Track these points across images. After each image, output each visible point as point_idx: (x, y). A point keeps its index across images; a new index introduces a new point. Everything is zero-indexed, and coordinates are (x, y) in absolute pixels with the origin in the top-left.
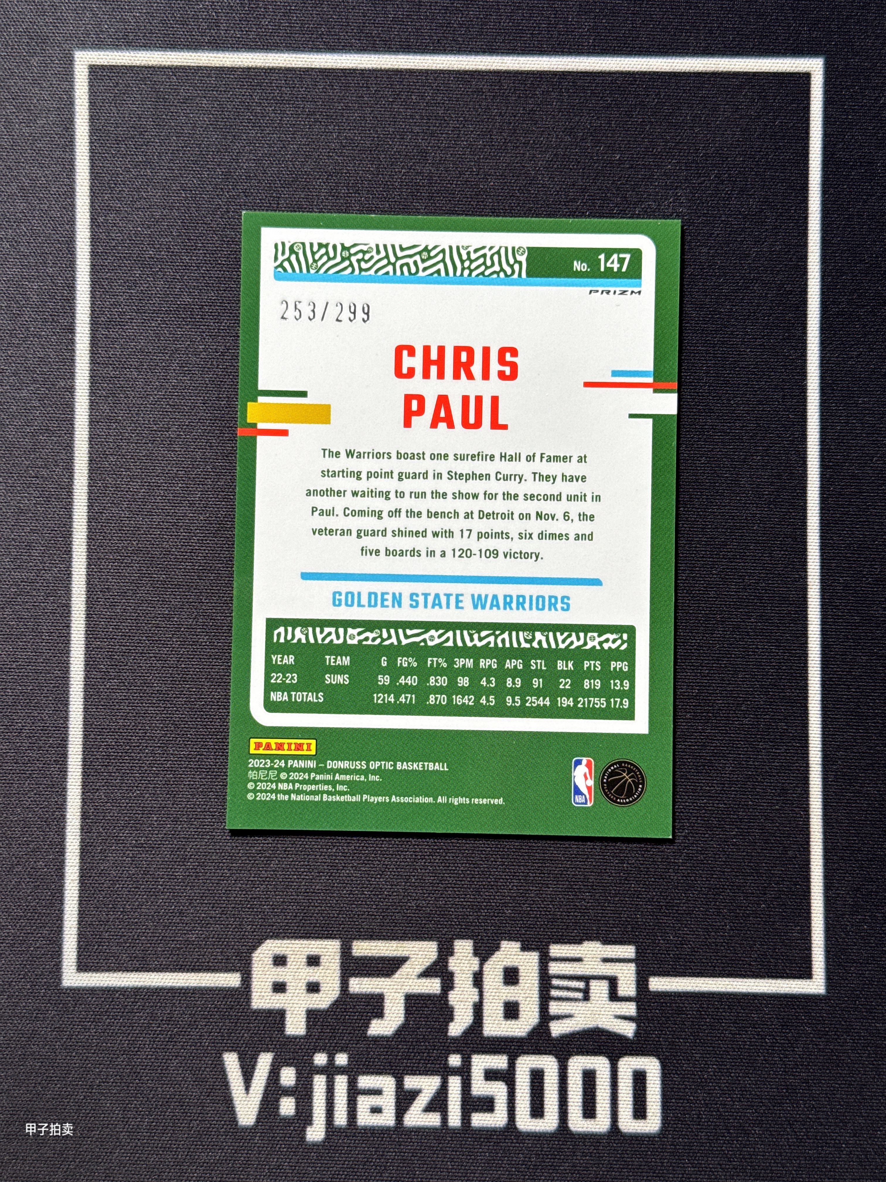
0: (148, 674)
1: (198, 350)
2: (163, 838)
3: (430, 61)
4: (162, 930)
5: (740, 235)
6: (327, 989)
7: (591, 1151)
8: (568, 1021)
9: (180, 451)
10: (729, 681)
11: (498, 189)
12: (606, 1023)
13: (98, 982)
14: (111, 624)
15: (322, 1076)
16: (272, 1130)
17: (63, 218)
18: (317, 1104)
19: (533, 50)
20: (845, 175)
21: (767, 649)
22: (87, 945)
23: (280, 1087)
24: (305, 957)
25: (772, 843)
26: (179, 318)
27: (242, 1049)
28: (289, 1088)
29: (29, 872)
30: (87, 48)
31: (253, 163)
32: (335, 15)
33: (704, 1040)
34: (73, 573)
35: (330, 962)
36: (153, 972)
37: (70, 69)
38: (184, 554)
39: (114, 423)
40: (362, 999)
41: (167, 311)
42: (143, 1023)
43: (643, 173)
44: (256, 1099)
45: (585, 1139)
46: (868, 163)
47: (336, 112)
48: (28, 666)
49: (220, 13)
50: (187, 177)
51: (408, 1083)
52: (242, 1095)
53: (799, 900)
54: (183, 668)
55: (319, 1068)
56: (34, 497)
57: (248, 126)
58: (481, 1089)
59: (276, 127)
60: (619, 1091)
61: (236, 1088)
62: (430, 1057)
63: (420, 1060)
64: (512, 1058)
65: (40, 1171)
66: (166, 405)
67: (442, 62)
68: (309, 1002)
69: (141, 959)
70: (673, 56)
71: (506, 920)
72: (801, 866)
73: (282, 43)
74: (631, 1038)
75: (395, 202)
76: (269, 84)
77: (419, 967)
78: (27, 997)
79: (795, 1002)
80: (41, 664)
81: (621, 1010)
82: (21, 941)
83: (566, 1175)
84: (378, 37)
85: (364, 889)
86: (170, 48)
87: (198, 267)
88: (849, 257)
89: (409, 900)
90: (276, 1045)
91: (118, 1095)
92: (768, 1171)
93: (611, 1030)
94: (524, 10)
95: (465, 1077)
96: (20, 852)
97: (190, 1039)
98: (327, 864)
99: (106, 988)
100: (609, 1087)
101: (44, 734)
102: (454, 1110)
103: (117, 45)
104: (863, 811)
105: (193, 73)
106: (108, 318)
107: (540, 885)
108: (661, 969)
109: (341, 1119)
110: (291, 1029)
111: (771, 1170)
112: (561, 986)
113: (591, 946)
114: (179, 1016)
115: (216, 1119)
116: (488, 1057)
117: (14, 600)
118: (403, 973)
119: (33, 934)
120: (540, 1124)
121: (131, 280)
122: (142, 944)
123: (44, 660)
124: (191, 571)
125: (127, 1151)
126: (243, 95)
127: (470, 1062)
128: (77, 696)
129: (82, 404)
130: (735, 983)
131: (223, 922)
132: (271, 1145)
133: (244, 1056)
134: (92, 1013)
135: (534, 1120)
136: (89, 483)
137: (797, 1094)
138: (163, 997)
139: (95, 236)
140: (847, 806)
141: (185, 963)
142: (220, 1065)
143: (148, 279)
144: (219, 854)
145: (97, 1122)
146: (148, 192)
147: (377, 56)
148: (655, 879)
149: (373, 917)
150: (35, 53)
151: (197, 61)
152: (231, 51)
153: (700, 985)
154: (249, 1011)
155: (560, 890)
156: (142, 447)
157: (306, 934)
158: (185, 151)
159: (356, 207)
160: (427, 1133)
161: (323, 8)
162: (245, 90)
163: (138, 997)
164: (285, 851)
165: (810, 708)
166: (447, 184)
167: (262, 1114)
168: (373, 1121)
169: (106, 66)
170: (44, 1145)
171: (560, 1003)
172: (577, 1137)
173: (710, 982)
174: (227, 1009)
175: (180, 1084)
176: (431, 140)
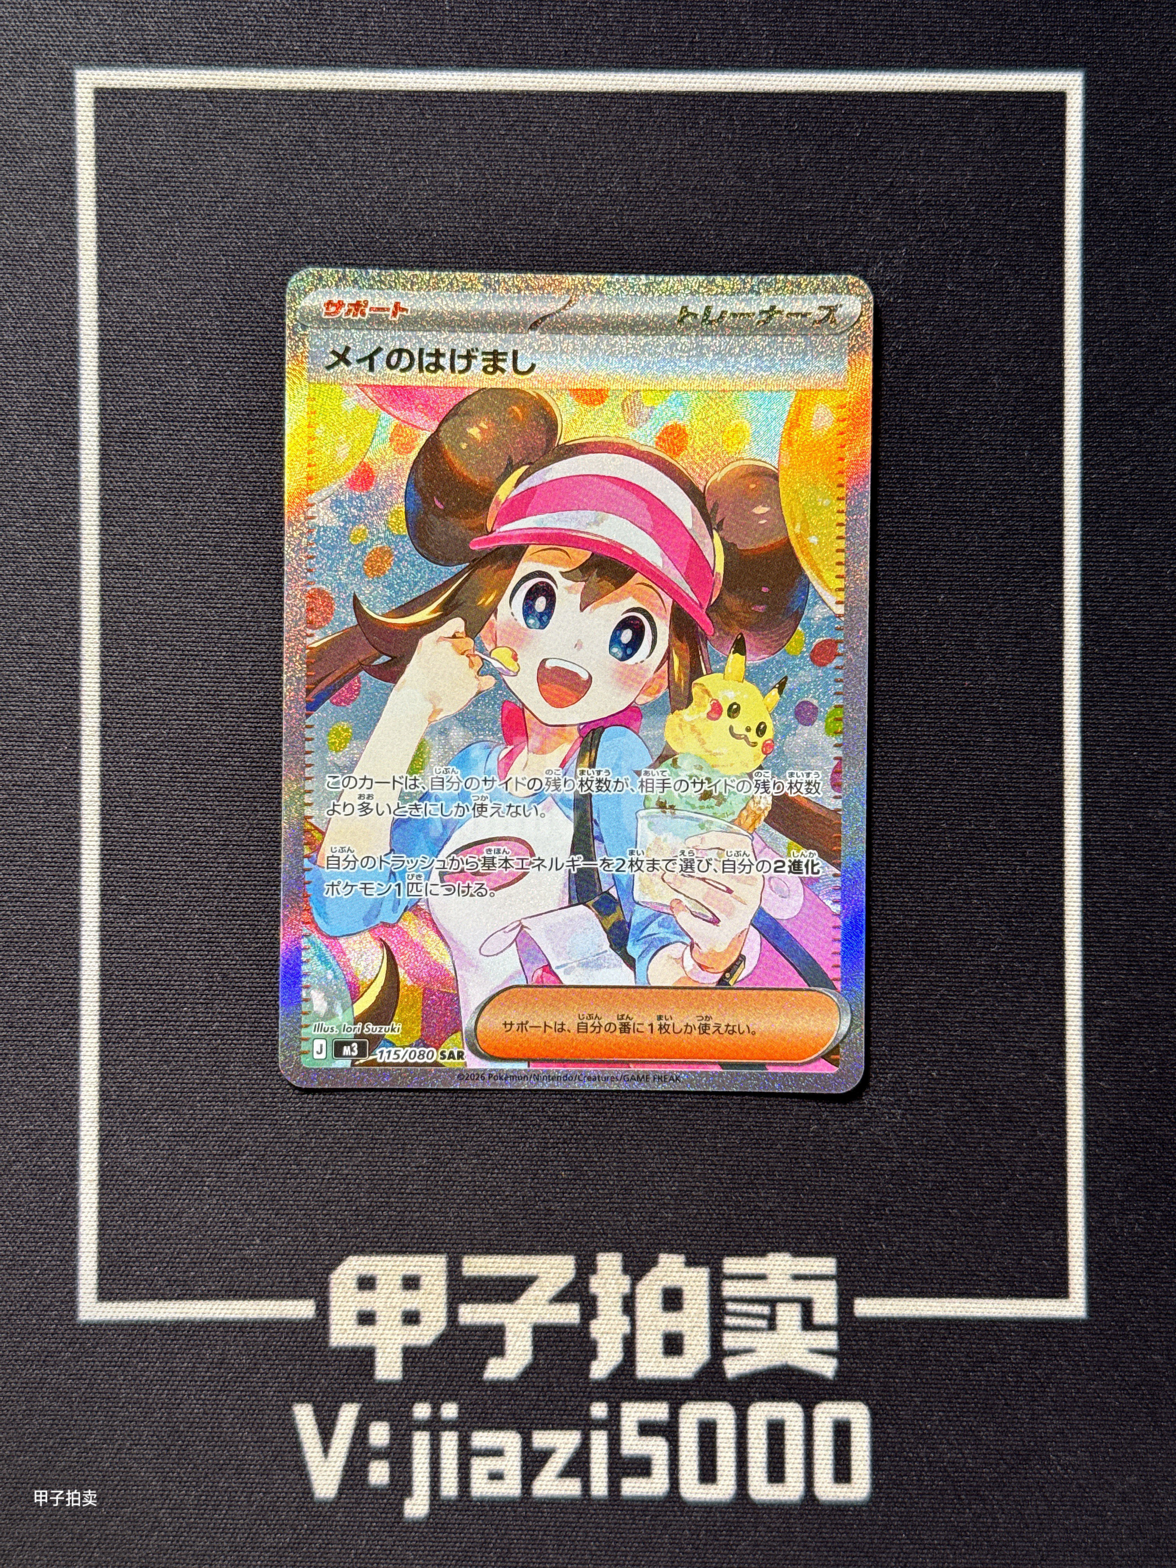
0: (186, 907)
1: (246, 471)
2: (209, 1123)
3: (555, 79)
4: (210, 1245)
5: (973, 309)
6: (430, 1319)
7: (778, 1525)
8: (748, 1358)
9: (224, 608)
10: (959, 908)
12: (798, 1359)
13: (125, 1315)
14: (135, 840)
15: (425, 1433)
16: (359, 1504)
17: (61, 294)
18: (418, 1470)
19: (693, 65)
20: (1113, 228)
21: (1010, 866)
23: (369, 1448)
24: (401, 1277)
25: (1017, 1122)
26: (219, 428)
27: (319, 1399)
28: (381, 1449)
29: (32, 1170)
30: (91, 65)
31: (317, 219)
33: (927, 1379)
34: (83, 772)
35: (433, 1285)
36: (199, 1300)
37: (69, 94)
38: (231, 746)
39: (134, 570)
40: (476, 1332)
41: (202, 418)
42: (187, 1367)
44: (338, 1464)
45: (771, 1510)
46: (1144, 212)
47: (429, 150)
48: (24, 897)
49: (271, 18)
50: (228, 238)
51: (538, 1440)
52: (319, 1459)
53: (1051, 1196)
54: (232, 898)
55: (421, 1422)
56: (29, 672)
57: (310, 169)
58: (634, 1447)
59: (348, 170)
60: (816, 1447)
61: (311, 1450)
62: (567, 1406)
63: (554, 1410)
64: (675, 1406)
67: (570, 80)
68: (405, 1337)
69: (183, 1283)
70: (881, 70)
71: (666, 1227)
72: (1055, 1151)
73: (355, 58)
74: (831, 1378)
76: (338, 113)
77: (551, 1288)
78: (32, 1334)
79: (1046, 1329)
80: (42, 895)
81: (817, 1342)
82: (23, 1261)
83: (746, 1557)
84: (484, 49)
85: (477, 1188)
86: (204, 65)
87: (244, 358)
89: (536, 1202)
90: (362, 1393)
91: (155, 1461)
92: (1011, 1548)
93: (804, 1368)
94: (681, 10)
95: (612, 1432)
97: (249, 1387)
98: (428, 1156)
99: (137, 1321)
100: (801, 1443)
101: (48, 988)
102: (598, 1475)
103: (133, 62)
105: (236, 99)
106: (124, 428)
108: (870, 1288)
109: (449, 1488)
110: (382, 1373)
111: (1014, 1546)
112: (738, 1311)
113: (778, 1259)
114: (235, 1357)
115: (285, 1490)
116: (642, 1405)
118: (529, 1297)
119: (38, 1252)
120: (712, 1491)
121: (154, 377)
122: (184, 1263)
123: (46, 889)
124: (242, 768)
125: (168, 1534)
127: (619, 1412)
128: (91, 937)
129: (91, 545)
130: (968, 1305)
131: (291, 1234)
132: (358, 1524)
133: (320, 1408)
134: (118, 1355)
135: (703, 1486)
136: (102, 652)
137: (1049, 1447)
138: (212, 1333)
139: (104, 317)
140: (1116, 1072)
141: (241, 1288)
142: (289, 1420)
143: (177, 375)
144: (284, 1145)
145: (129, 1497)
146: (176, 258)
147: (483, 74)
148: (862, 1170)
149: (490, 1225)
150: (21, 72)
151: (241, 83)
152: (287, 68)
153: (922, 1307)
154: (327, 1349)
155: (737, 1186)
157: (401, 1247)
158: (225, 203)
160: (563, 1505)
161: (410, 10)
162: (306, 121)
163: (180, 1333)
164: (372, 1140)
165: (1067, 943)
166: (579, 244)
167: (345, 1482)
168: (491, 1490)
169: (118, 89)
171: (737, 1334)
172: (760, 1507)
173: (935, 1304)
174: (297, 1347)
175: (237, 1446)
176: (557, 185)
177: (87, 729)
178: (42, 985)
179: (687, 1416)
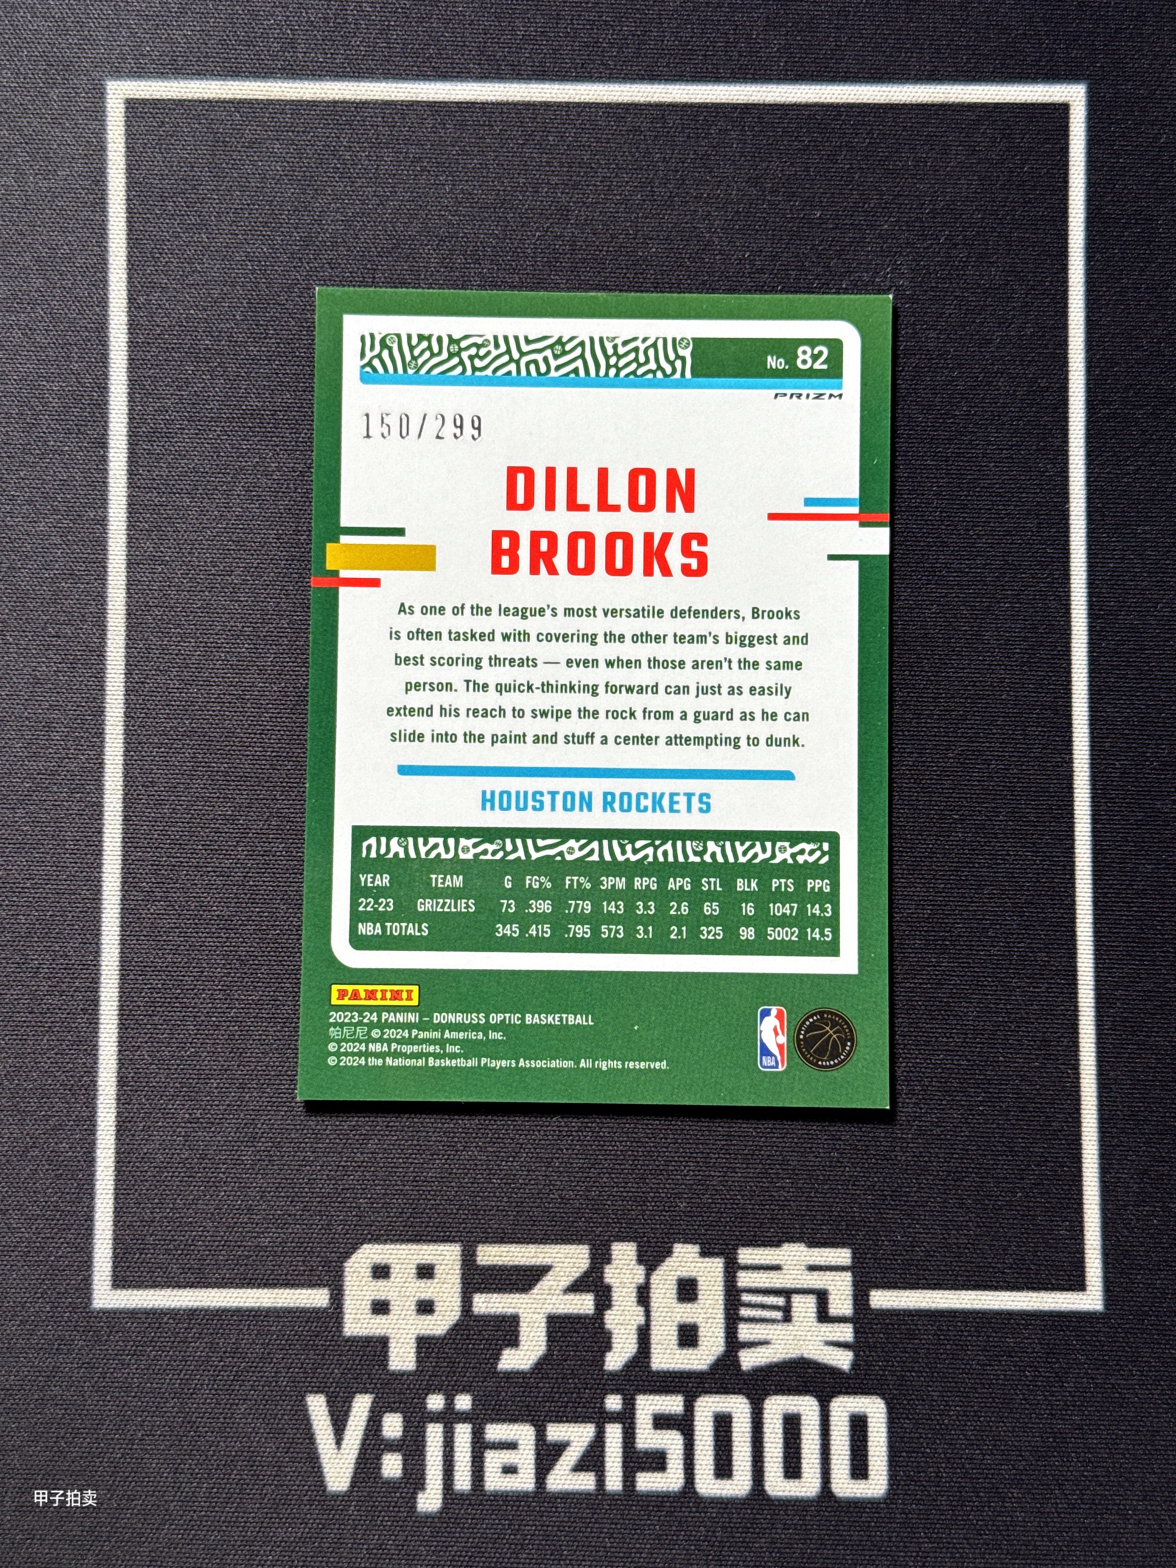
0: (205, 895)
1: (270, 469)
2: (226, 1110)
3: (571, 92)
4: (225, 1232)
5: (980, 314)
6: (444, 1309)
7: (794, 1522)
8: (764, 1350)
9: (247, 601)
10: (971, 898)
11: (662, 257)
12: (813, 1352)
13: (140, 1302)
14: (156, 828)
15: (438, 1425)
16: (371, 1497)
17: (92, 298)
18: (431, 1463)
19: (706, 77)
20: (1115, 236)
21: (1021, 856)
22: (125, 1253)
23: (382, 1440)
24: (415, 1266)
25: (1031, 1112)
26: (244, 427)
27: (332, 1389)
28: (394, 1441)
29: (49, 1156)
30: (122, 76)
31: (340, 225)
32: (448, 32)
33: (944, 1373)
34: (106, 761)
35: (448, 1274)
36: (213, 1288)
37: (101, 105)
38: (252, 736)
39: (159, 565)
40: (490, 1322)
41: (228, 418)
42: (200, 1357)
43: (851, 235)
44: (350, 1456)
45: (787, 1506)
46: (1146, 219)
47: (449, 158)
48: (47, 884)
49: (296, 30)
50: (254, 244)
52: (331, 1451)
53: (1067, 1187)
54: (251, 886)
55: (434, 1414)
56: (55, 663)
57: (334, 177)
58: (649, 1441)
59: (371, 178)
60: (832, 1442)
61: (324, 1441)
62: (581, 1398)
63: (568, 1402)
64: (690, 1398)
65: (64, 1555)
66: (228, 541)
67: (587, 92)
68: (420, 1326)
69: (197, 1271)
70: (889, 82)
71: (680, 1216)
72: (1070, 1142)
73: (378, 69)
74: (847, 1371)
75: (528, 274)
76: (361, 123)
77: (565, 1278)
78: (46, 1323)
79: (1064, 1322)
80: (64, 882)
81: (833, 1334)
82: (38, 1248)
83: (763, 1554)
84: (503, 61)
85: (491, 1176)
86: (232, 76)
87: (269, 360)
88: (1122, 342)
89: (551, 1190)
90: (376, 1384)
91: (167, 1452)
92: (1031, 1548)
93: (820, 1361)
94: (694, 24)
95: (627, 1425)
96: (37, 1130)
97: (262, 1377)
98: (443, 1143)
99: (151, 1309)
100: (818, 1437)
101: (68, 974)
102: (613, 1469)
103: (162, 73)
104: (1150, 1068)
105: (261, 109)
106: (152, 428)
107: (724, 1169)
108: (885, 1280)
109: (463, 1481)
110: (396, 1363)
111: (1034, 1546)
112: (753, 1302)
113: (793, 1249)
114: (248, 1346)
115: (297, 1483)
116: (657, 1397)
117: (28, 797)
118: (543, 1287)
119: (53, 1238)
120: (728, 1487)
121: (181, 379)
122: (199, 1251)
123: (68, 876)
124: (262, 758)
125: (179, 1527)
126: (328, 137)
127: (634, 1405)
128: (111, 924)
129: (118, 540)
130: (984, 1297)
131: (306, 1222)
132: (370, 1518)
133: (333, 1399)
134: (132, 1343)
135: (719, 1481)
136: (127, 644)
137: (1068, 1443)
138: (226, 1322)
139: (134, 321)
140: (1130, 1063)
141: (256, 1276)
142: (302, 1411)
143: (204, 377)
144: (300, 1132)
145: (139, 1488)
146: (204, 263)
147: (502, 85)
148: (877, 1160)
149: (504, 1213)
150: (54, 83)
151: (267, 93)
152: (312, 80)
153: (938, 1300)
154: (341, 1339)
155: (751, 1175)
156: (196, 596)
157: (416, 1236)
158: (252, 210)
159: (476, 281)
160: (578, 1499)
161: (432, 23)
162: (330, 130)
163: (193, 1322)
164: (387, 1127)
165: (1078, 933)
166: (595, 251)
167: (358, 1476)
168: (505, 1484)
169: (148, 100)
170: (69, 1519)
171: (752, 1326)
172: (777, 1503)
173: (951, 1296)
174: (311, 1336)
175: (249, 1438)
176: (573, 193)
177: (112, 719)
178: (63, 971)
179: (703, 1409)
